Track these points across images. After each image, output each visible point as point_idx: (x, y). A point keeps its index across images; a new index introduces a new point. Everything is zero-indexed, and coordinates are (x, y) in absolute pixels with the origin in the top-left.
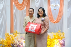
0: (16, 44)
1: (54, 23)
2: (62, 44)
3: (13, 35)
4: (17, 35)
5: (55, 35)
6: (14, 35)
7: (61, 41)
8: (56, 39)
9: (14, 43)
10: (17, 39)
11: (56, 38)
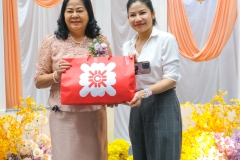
0: (31, 156)
1: (197, 60)
2: (229, 153)
3: (16, 117)
4: (35, 114)
5: (201, 114)
6: (20, 118)
7: (227, 142)
8: (204, 133)
9: (21, 151)
10: (33, 132)
11: (205, 126)
